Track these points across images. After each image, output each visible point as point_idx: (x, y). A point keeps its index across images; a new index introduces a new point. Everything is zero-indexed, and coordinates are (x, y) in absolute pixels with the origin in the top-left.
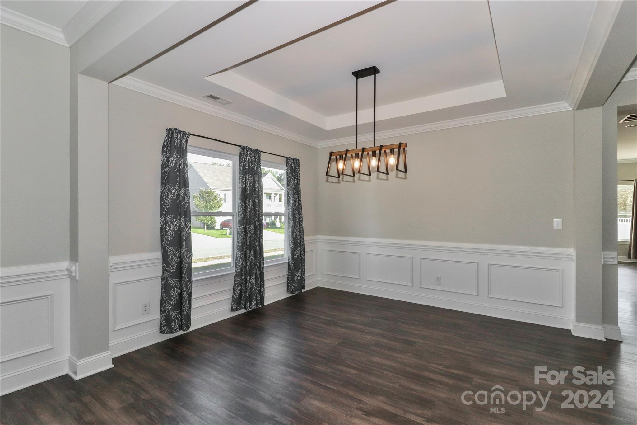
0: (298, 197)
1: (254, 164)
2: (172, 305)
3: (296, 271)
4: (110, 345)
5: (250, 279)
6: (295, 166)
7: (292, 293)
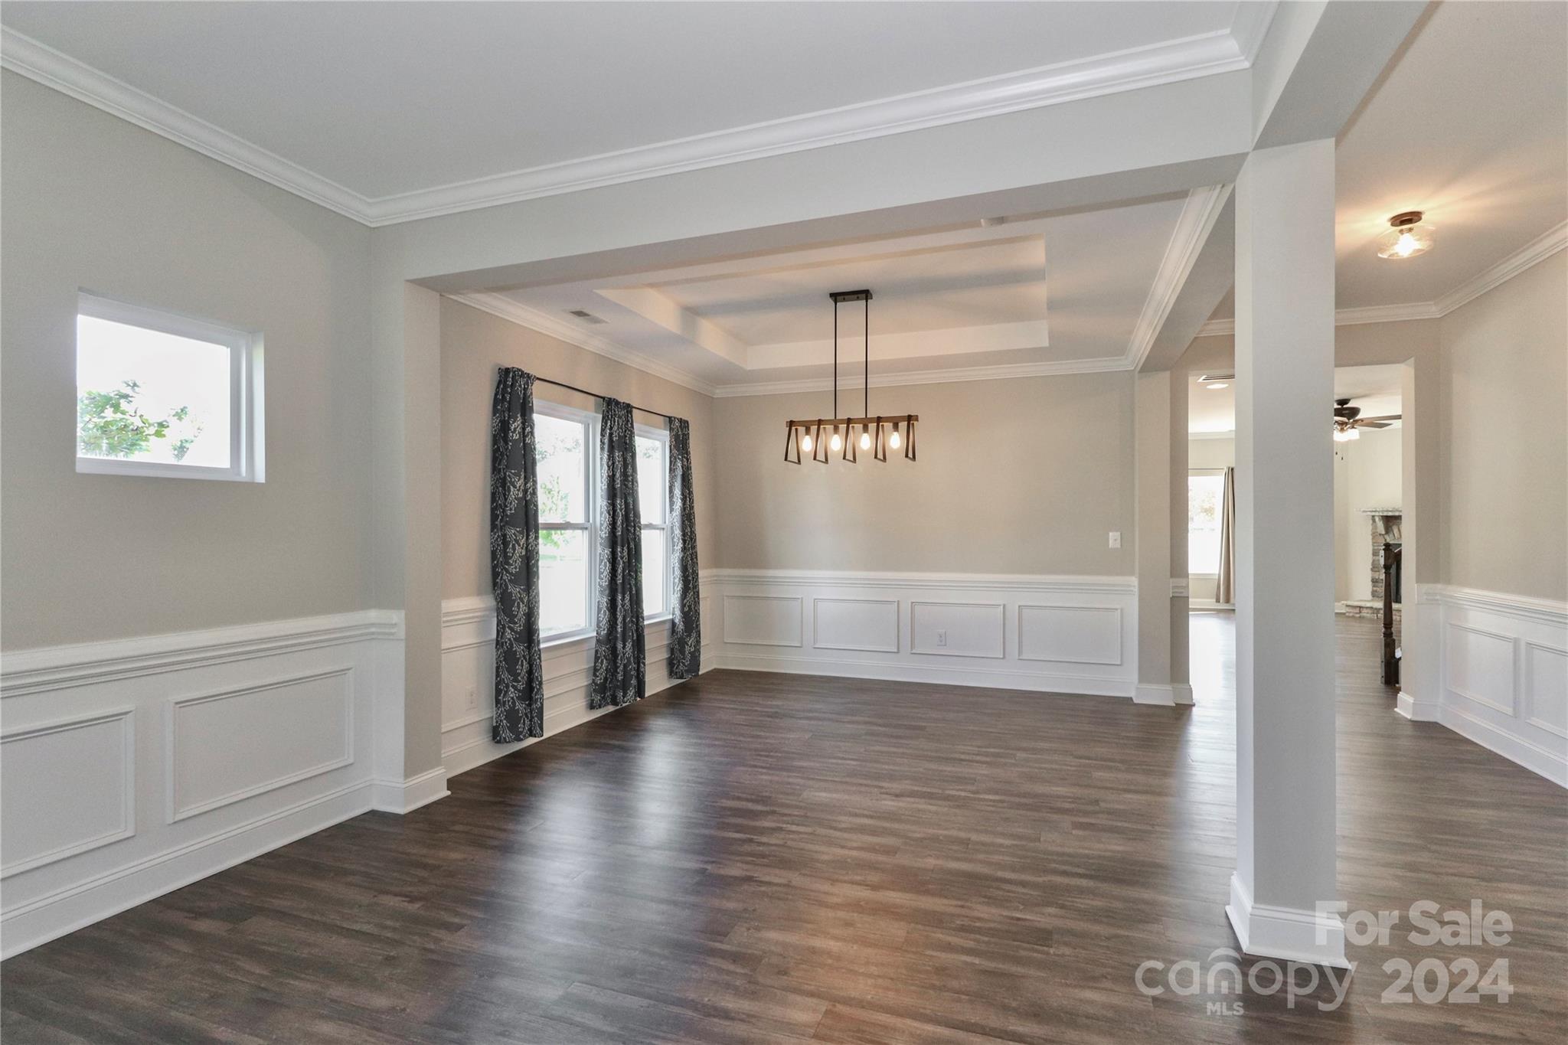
0: (689, 494)
1: (625, 431)
2: (519, 691)
3: (687, 636)
4: (443, 756)
5: (624, 648)
6: (683, 434)
7: (681, 678)
